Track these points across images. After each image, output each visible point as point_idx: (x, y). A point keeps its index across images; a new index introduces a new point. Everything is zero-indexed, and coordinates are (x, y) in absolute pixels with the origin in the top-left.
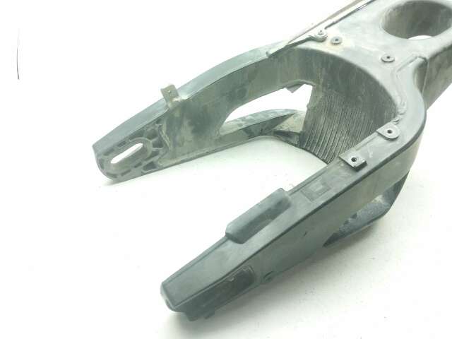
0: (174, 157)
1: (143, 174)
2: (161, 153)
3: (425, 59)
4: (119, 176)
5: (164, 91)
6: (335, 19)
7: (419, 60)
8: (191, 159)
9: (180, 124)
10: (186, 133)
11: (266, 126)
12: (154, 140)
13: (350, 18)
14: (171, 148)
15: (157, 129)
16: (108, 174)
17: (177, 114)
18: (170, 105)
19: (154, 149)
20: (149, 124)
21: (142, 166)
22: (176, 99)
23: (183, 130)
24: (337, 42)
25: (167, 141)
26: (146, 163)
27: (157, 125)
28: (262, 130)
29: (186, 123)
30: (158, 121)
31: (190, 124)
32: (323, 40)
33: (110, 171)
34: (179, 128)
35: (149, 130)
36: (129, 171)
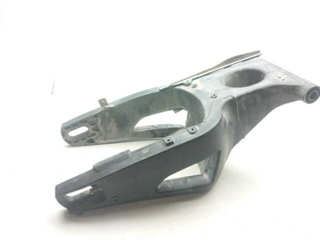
0: (105, 139)
1: (86, 145)
2: (97, 135)
3: (233, 97)
4: (72, 143)
5: (100, 101)
6: (199, 76)
7: (230, 98)
8: (116, 142)
9: (109, 120)
10: (113, 126)
11: (165, 132)
12: (93, 126)
13: (208, 76)
14: (104, 133)
15: (95, 120)
16: (67, 141)
17: (107, 114)
18: (103, 109)
19: (93, 132)
20: (90, 117)
21: (86, 140)
22: (106, 106)
23: (111, 124)
24: (195, 86)
25: (101, 129)
26: (88, 139)
27: (95, 118)
28: (163, 134)
29: (113, 120)
30: (96, 116)
31: (116, 121)
32: (188, 85)
33: (67, 139)
34: (109, 123)
35: (90, 120)
36: (78, 141)
